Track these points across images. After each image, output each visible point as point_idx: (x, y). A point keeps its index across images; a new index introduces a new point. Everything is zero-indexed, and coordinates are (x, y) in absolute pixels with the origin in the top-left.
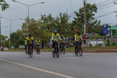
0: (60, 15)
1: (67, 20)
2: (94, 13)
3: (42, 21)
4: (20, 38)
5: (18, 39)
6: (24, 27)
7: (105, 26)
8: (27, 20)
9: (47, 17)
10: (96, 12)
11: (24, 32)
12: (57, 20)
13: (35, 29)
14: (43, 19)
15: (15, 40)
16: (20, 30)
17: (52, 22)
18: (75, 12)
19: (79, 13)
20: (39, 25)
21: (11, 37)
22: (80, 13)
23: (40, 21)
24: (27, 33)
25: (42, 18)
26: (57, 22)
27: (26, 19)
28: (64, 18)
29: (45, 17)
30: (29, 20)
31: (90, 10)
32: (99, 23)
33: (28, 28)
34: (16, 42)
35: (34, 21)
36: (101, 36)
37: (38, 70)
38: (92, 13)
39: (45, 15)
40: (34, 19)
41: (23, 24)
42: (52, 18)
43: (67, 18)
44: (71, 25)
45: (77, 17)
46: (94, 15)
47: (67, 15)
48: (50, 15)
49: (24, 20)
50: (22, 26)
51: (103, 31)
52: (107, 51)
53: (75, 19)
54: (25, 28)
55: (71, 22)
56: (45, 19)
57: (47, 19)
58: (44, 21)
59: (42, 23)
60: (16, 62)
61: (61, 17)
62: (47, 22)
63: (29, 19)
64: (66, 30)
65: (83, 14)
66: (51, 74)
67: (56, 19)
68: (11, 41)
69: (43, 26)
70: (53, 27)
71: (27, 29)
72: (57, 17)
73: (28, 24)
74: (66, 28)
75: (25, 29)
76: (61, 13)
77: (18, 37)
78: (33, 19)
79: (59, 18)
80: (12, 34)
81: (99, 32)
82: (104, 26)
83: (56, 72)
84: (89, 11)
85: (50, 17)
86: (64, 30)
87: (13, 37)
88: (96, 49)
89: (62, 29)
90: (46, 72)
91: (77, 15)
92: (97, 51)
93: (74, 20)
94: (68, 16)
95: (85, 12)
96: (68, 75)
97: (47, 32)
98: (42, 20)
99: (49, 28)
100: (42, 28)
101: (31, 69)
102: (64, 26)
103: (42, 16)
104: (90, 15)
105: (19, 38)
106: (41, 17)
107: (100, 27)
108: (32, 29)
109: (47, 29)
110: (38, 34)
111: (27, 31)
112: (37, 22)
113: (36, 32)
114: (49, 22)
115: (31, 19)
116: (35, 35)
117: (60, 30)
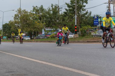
0: (52, 6)
1: (59, 11)
3: (34, 12)
4: (12, 28)
5: (10, 30)
6: (16, 18)
7: (96, 17)
9: (38, 8)
10: (86, 4)
11: (16, 22)
12: (48, 11)
13: (27, 19)
14: (35, 10)
15: (7, 30)
16: (12, 21)
17: (43, 13)
18: (66, 4)
19: (70, 5)
20: (31, 17)
21: (3, 28)
23: (32, 12)
24: (19, 24)
25: (34, 9)
26: (48, 13)
27: (18, 10)
28: (56, 10)
29: (36, 8)
30: (21, 11)
31: (81, 2)
32: (90, 14)
33: (20, 19)
34: (8, 32)
35: (26, 12)
36: (91, 26)
37: (29, 60)
38: (83, 4)
39: (36, 7)
40: (26, 10)
41: (15, 15)
42: (43, 10)
43: (59, 9)
44: (62, 15)
45: (68, 8)
46: (85, 6)
47: (58, 6)
48: (42, 6)
49: (16, 11)
50: (14, 17)
51: (94, 22)
52: (97, 41)
54: (17, 19)
55: (63, 13)
56: (37, 11)
57: (38, 10)
58: (36, 13)
59: (34, 14)
60: (8, 53)
61: (53, 8)
62: (39, 13)
63: (21, 10)
64: (58, 21)
65: (74, 5)
66: (42, 63)
68: (4, 32)
69: (35, 17)
70: (45, 18)
71: (19, 20)
72: (48, 8)
73: (20, 15)
74: (58, 19)
75: (17, 20)
76: (52, 4)
77: (11, 27)
78: (25, 10)
79: (51, 9)
80: (5, 25)
81: (90, 23)
82: (94, 17)
83: (47, 62)
84: (80, 2)
86: (56, 21)
87: (6, 28)
88: (87, 40)
89: (53, 20)
90: (37, 62)
91: (69, 6)
92: (88, 41)
93: (65, 11)
94: (59, 7)
95: (76, 3)
96: (59, 65)
97: (39, 22)
98: (34, 11)
99: (40, 19)
100: (34, 19)
101: (23, 59)
102: (56, 17)
103: (34, 7)
104: (81, 6)
105: (11, 29)
106: (33, 8)
107: (91, 18)
108: (24, 20)
109: (39, 20)
110: (30, 24)
111: (19, 22)
112: (29, 13)
113: (28, 23)
114: (41, 13)
115: (23, 10)
116: (27, 26)
117: (52, 21)
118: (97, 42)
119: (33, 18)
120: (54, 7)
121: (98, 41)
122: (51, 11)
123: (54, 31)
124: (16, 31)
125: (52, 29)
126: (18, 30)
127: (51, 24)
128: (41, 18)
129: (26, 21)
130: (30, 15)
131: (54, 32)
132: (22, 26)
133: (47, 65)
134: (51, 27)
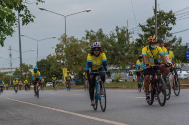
0: (117, 30)
1: (128, 38)
2: (170, 25)
3: (88, 41)
4: (53, 67)
5: (49, 70)
6: (58, 51)
8: (64, 39)
9: (95, 34)
10: (173, 25)
11: (58, 58)
12: (111, 38)
13: (77, 52)
14: (89, 37)
15: (44, 71)
16: (52, 55)
17: (103, 41)
18: (140, 26)
19: (146, 27)
20: (83, 47)
22: (148, 26)
23: (84, 40)
24: (63, 60)
25: (88, 35)
26: (111, 41)
27: (62, 38)
28: (123, 36)
29: (92, 33)
30: (67, 39)
31: (165, 22)
32: (180, 41)
33: (65, 52)
34: (46, 74)
35: (75, 41)
36: (183, 62)
38: (167, 25)
39: (92, 31)
40: (75, 38)
41: (57, 45)
42: (103, 36)
43: (128, 35)
44: (134, 45)
45: (143, 33)
46: (171, 29)
47: (127, 30)
48: (101, 30)
49: (59, 39)
50: (56, 49)
51: (187, 54)
53: (141, 36)
54: (61, 51)
55: (135, 41)
56: (93, 38)
57: (95, 37)
58: (90, 41)
59: (87, 44)
60: (47, 106)
61: (118, 34)
63: (66, 37)
64: (126, 54)
65: (153, 28)
67: (109, 37)
69: (89, 48)
70: (105, 49)
71: (64, 54)
72: (111, 34)
73: (65, 46)
74: (127, 51)
75: (60, 54)
76: (117, 27)
77: (50, 66)
78: (73, 37)
79: (116, 35)
80: (40, 62)
81: (180, 56)
82: (187, 47)
84: (162, 23)
85: (100, 35)
86: (123, 54)
87: (42, 66)
89: (119, 53)
90: (94, 121)
91: (144, 30)
93: (139, 38)
94: (129, 32)
95: (156, 24)
98: (87, 38)
102: (123, 47)
103: (88, 32)
104: (165, 29)
105: (51, 68)
106: (86, 33)
107: (181, 48)
108: (71, 53)
110: (81, 61)
111: (64, 57)
112: (79, 43)
113: (79, 58)
114: (99, 41)
115: (70, 37)
116: (77, 62)
117: (117, 55)
119: (86, 50)
120: (120, 31)
122: (115, 37)
123: (121, 70)
124: (59, 71)
125: (118, 68)
126: (62, 70)
127: (116, 59)
129: (76, 56)
130: (81, 44)
131: (121, 72)
132: (68, 63)
134: (116, 64)
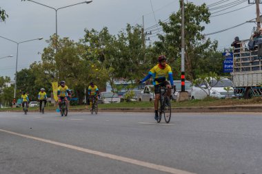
0: (128, 29)
1: (143, 41)
2: (202, 24)
3: (88, 44)
4: (38, 80)
5: (33, 84)
6: (46, 58)
7: (228, 54)
8: (55, 40)
9: (97, 35)
10: (207, 23)
11: (46, 67)
12: (120, 40)
13: (72, 60)
14: (89, 39)
15: (27, 86)
16: (38, 64)
17: (108, 45)
18: (161, 24)
19: (169, 25)
20: (80, 53)
21: (17, 80)
22: (172, 24)
23: (82, 43)
24: (53, 70)
25: (87, 36)
26: (120, 45)
27: (52, 39)
28: (137, 37)
29: (93, 34)
30: (58, 40)
31: (195, 19)
32: (215, 46)
33: (56, 59)
34: (29, 90)
35: (70, 43)
36: (219, 74)
37: (78, 151)
38: (198, 24)
39: (93, 31)
40: (69, 40)
41: (45, 49)
42: (109, 37)
43: (143, 36)
44: (151, 50)
45: (164, 34)
46: (203, 28)
47: (143, 30)
48: (105, 29)
49: (47, 41)
50: (43, 55)
51: (224, 64)
52: (232, 108)
53: (161, 38)
54: (50, 58)
55: (152, 46)
56: (95, 40)
57: (97, 39)
58: (91, 44)
59: (87, 48)
61: (130, 34)
62: (98, 46)
63: (57, 38)
64: (141, 63)
65: (179, 27)
66: (107, 158)
67: (118, 38)
68: (18, 89)
69: (89, 54)
70: (111, 56)
71: (54, 62)
72: (120, 34)
73: (55, 50)
74: (142, 58)
75: (49, 62)
76: (129, 25)
77: (34, 78)
78: (67, 38)
79: (126, 36)
80: (21, 73)
81: (216, 66)
83: (118, 154)
84: (191, 20)
85: (105, 35)
86: (137, 63)
87: (23, 79)
88: (209, 105)
89: (131, 61)
90: (95, 155)
91: (166, 29)
92: (211, 108)
93: (159, 40)
94: (145, 32)
95: (183, 21)
96: (146, 161)
97: (99, 67)
98: (87, 41)
99: (102, 59)
100: (87, 59)
102: (136, 53)
103: (88, 32)
104: (195, 29)
105: (36, 81)
106: (85, 33)
107: (217, 55)
108: (65, 61)
109: (99, 62)
110: (78, 71)
111: (54, 67)
112: (75, 46)
113: (75, 68)
114: (104, 45)
115: (62, 38)
116: (73, 74)
117: (128, 64)
118: (231, 110)
119: (84, 56)
120: (132, 31)
121: (235, 108)
122: (125, 39)
123: (134, 86)
125: (130, 82)
126: (51, 85)
127: (127, 70)
128: (103, 56)
129: (70, 64)
130: (78, 49)
131: (133, 88)
132: (60, 75)
133: (119, 161)
134: (127, 76)
